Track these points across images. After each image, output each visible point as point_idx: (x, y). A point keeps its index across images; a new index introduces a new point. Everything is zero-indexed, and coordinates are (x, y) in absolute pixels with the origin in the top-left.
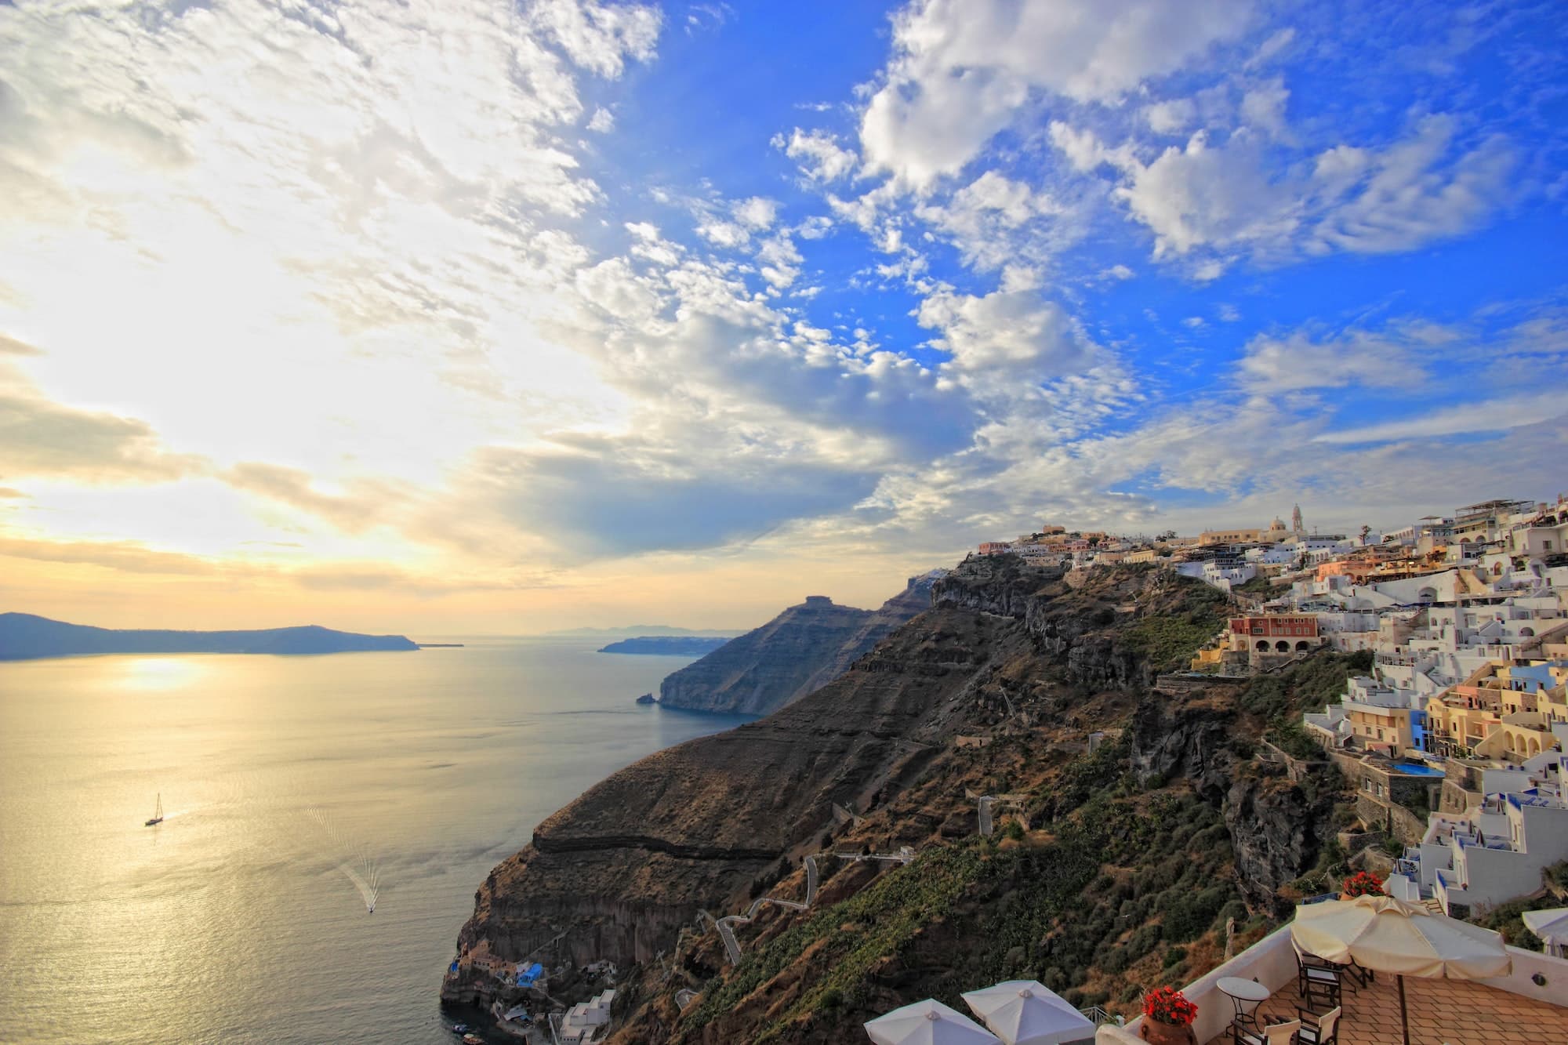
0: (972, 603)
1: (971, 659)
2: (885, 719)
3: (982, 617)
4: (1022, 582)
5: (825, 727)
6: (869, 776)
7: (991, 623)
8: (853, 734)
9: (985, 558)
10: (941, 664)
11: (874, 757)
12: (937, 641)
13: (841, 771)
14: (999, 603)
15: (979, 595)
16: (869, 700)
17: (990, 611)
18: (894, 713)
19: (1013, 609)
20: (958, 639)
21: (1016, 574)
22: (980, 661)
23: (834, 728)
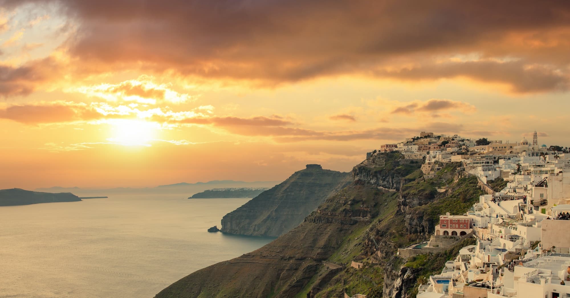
0: (372, 181)
1: (369, 215)
2: (319, 251)
3: (378, 190)
4: (399, 169)
5: (287, 256)
6: (309, 281)
7: (384, 193)
8: (302, 259)
9: (382, 154)
10: (353, 218)
11: (312, 271)
12: (351, 205)
13: (294, 279)
14: (388, 182)
15: (377, 176)
16: (312, 239)
17: (383, 186)
18: (325, 247)
19: (395, 185)
20: (363, 204)
21: (397, 164)
22: (374, 217)
23: (292, 256)
